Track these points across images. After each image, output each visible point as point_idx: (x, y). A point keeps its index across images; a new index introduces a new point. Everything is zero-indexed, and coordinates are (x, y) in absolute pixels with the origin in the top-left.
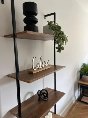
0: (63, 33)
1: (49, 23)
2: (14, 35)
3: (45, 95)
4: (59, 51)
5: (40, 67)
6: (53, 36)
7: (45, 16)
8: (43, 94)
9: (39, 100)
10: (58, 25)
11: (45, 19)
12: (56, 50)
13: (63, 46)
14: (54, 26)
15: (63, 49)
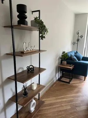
0: (45, 27)
1: (35, 18)
2: (12, 27)
3: (32, 70)
4: (42, 39)
5: (29, 49)
6: (38, 28)
7: (33, 12)
8: (31, 69)
9: (28, 72)
10: (41, 20)
11: (32, 14)
12: (40, 38)
13: (44, 35)
14: (38, 21)
15: (45, 38)
